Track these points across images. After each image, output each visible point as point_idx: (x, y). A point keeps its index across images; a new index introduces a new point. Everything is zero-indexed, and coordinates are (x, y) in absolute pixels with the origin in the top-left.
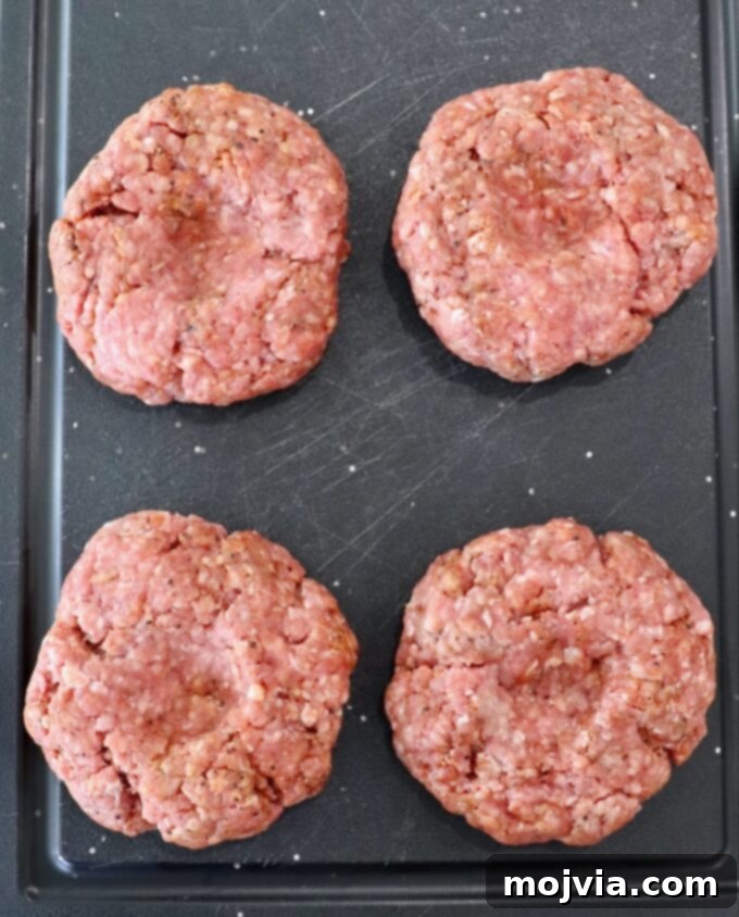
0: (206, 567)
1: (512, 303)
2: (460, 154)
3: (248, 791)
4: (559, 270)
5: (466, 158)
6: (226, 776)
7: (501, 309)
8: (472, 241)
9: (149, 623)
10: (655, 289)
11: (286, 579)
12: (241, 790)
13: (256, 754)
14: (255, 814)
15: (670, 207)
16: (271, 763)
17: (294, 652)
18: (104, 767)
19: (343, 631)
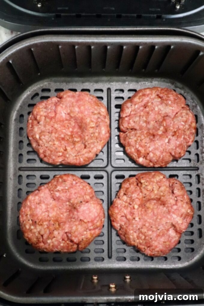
0: (142, 240)
1: (90, 108)
2: (89, 148)
3: (144, 184)
4: (76, 111)
5: (88, 146)
6: (148, 189)
7: (93, 108)
8: (93, 126)
9: (158, 230)
10: (54, 102)
11: (123, 232)
12: (145, 185)
13: (140, 192)
14: (142, 178)
15: (43, 118)
16: (136, 189)
17: (125, 214)
18: (177, 196)
19: (111, 216)
